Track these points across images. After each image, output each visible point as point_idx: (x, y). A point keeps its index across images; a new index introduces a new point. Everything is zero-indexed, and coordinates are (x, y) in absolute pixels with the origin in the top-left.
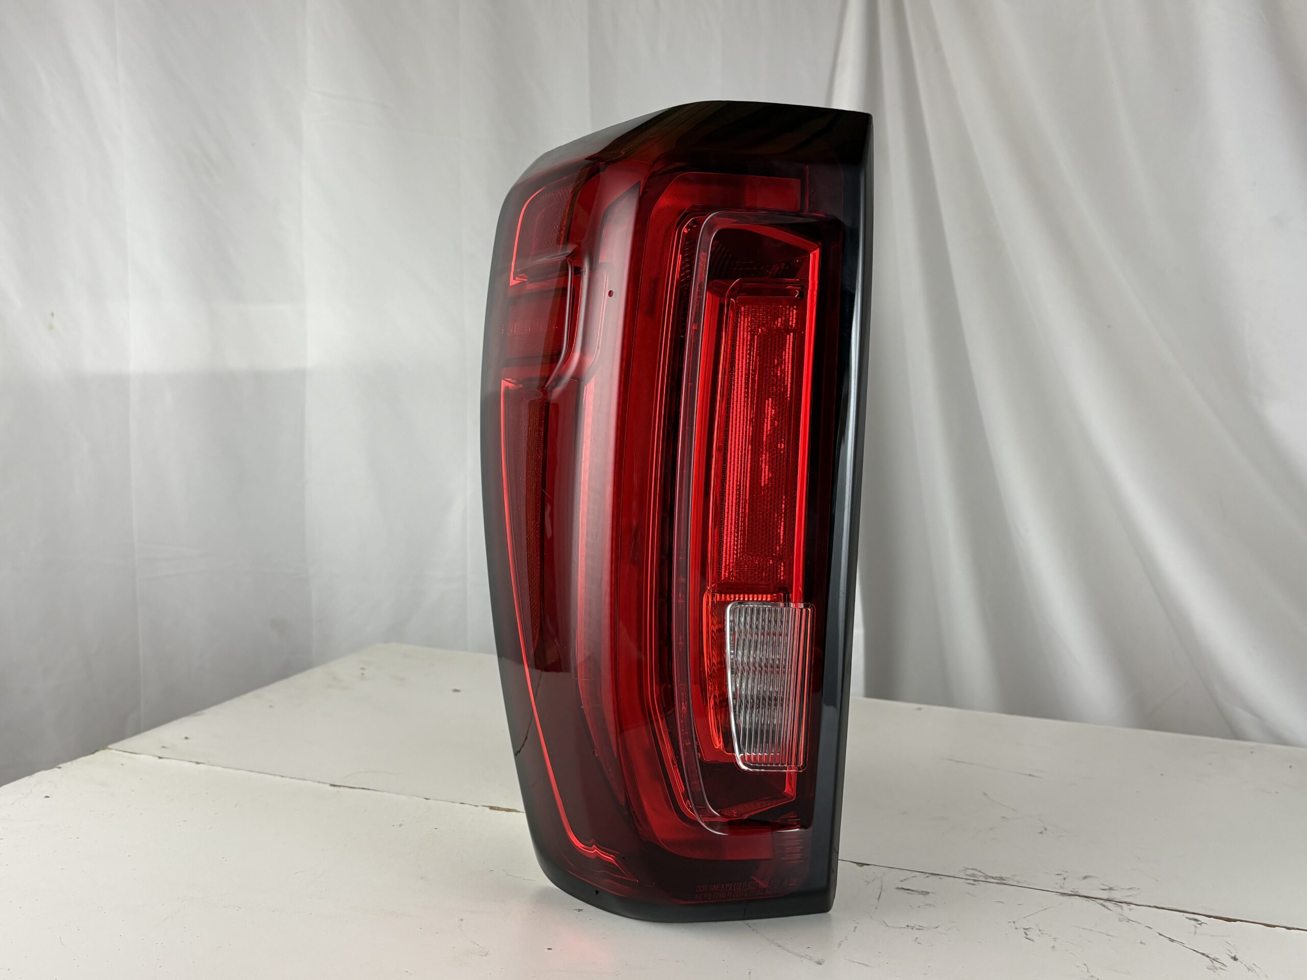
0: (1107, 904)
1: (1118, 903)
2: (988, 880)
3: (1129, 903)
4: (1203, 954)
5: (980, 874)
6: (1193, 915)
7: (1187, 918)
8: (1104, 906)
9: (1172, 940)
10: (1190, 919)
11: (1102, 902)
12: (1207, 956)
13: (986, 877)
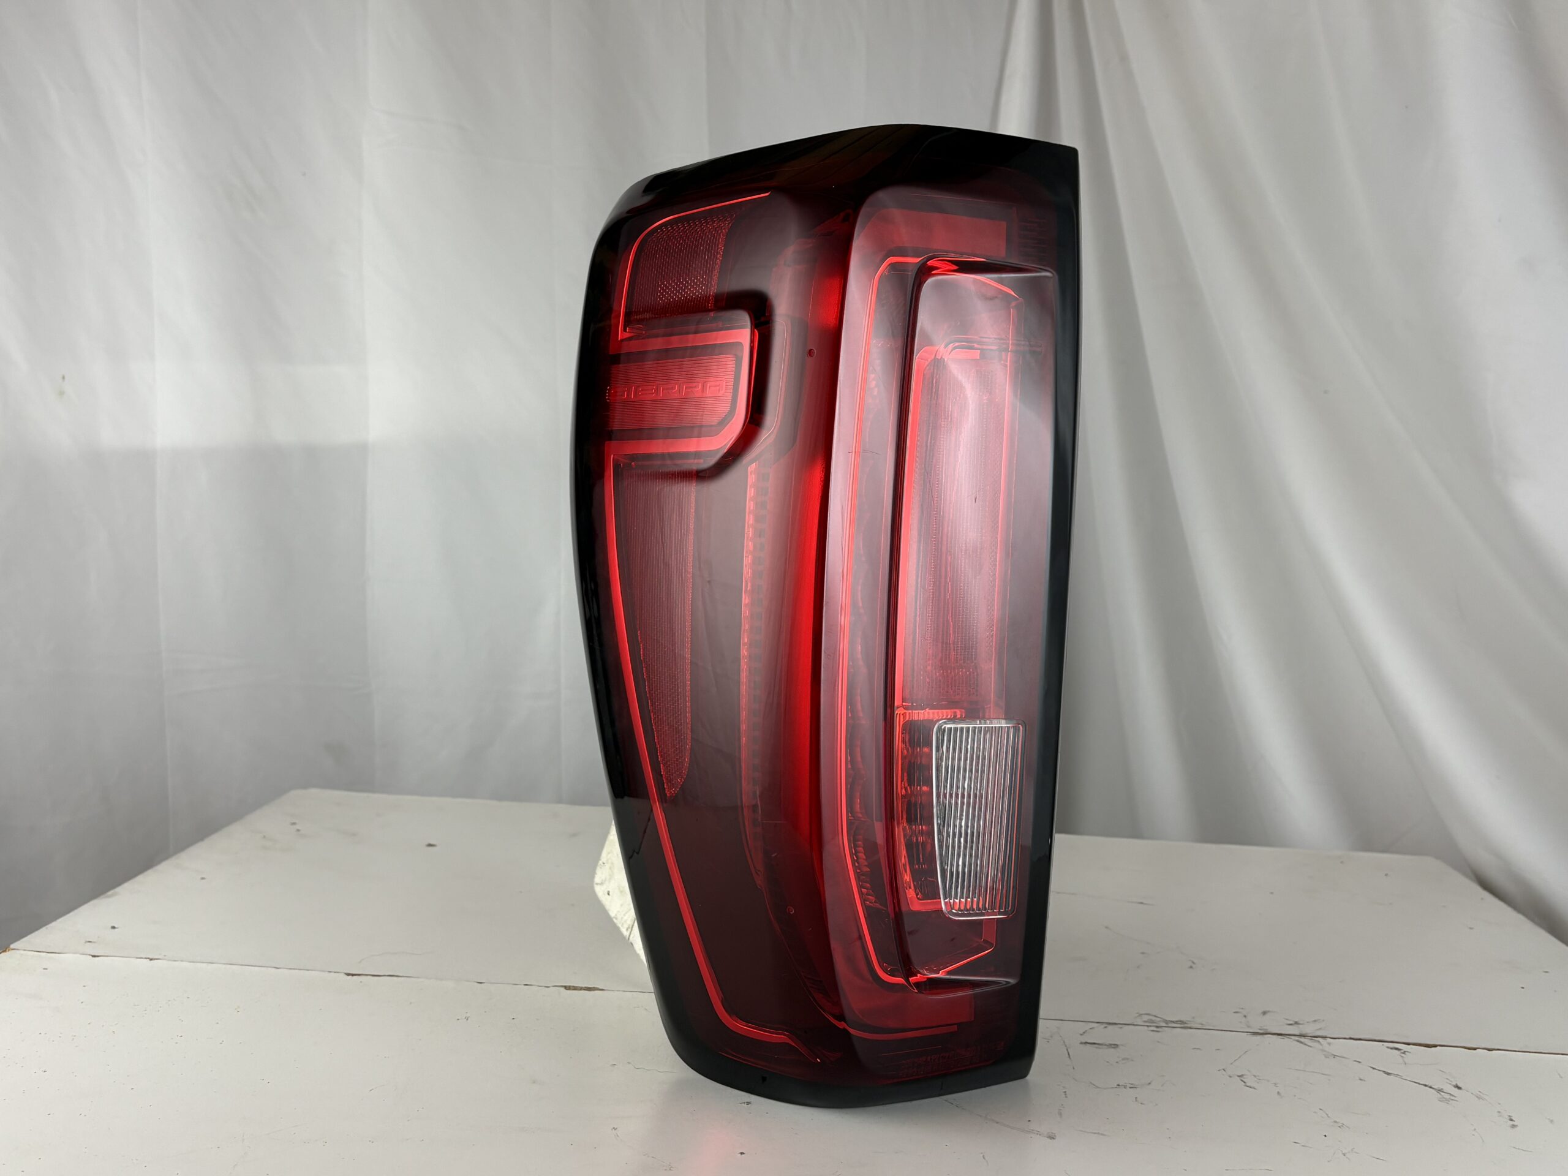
0: (1302, 1039)
1: (1316, 1039)
2: (1170, 1025)
3: (1325, 1037)
4: (1426, 1085)
5: (1159, 1019)
6: (1393, 1044)
7: (1388, 1047)
8: (1301, 1042)
9: (1388, 1074)
10: (1392, 1049)
11: (1297, 1038)
12: (1431, 1087)
13: (1166, 1022)
